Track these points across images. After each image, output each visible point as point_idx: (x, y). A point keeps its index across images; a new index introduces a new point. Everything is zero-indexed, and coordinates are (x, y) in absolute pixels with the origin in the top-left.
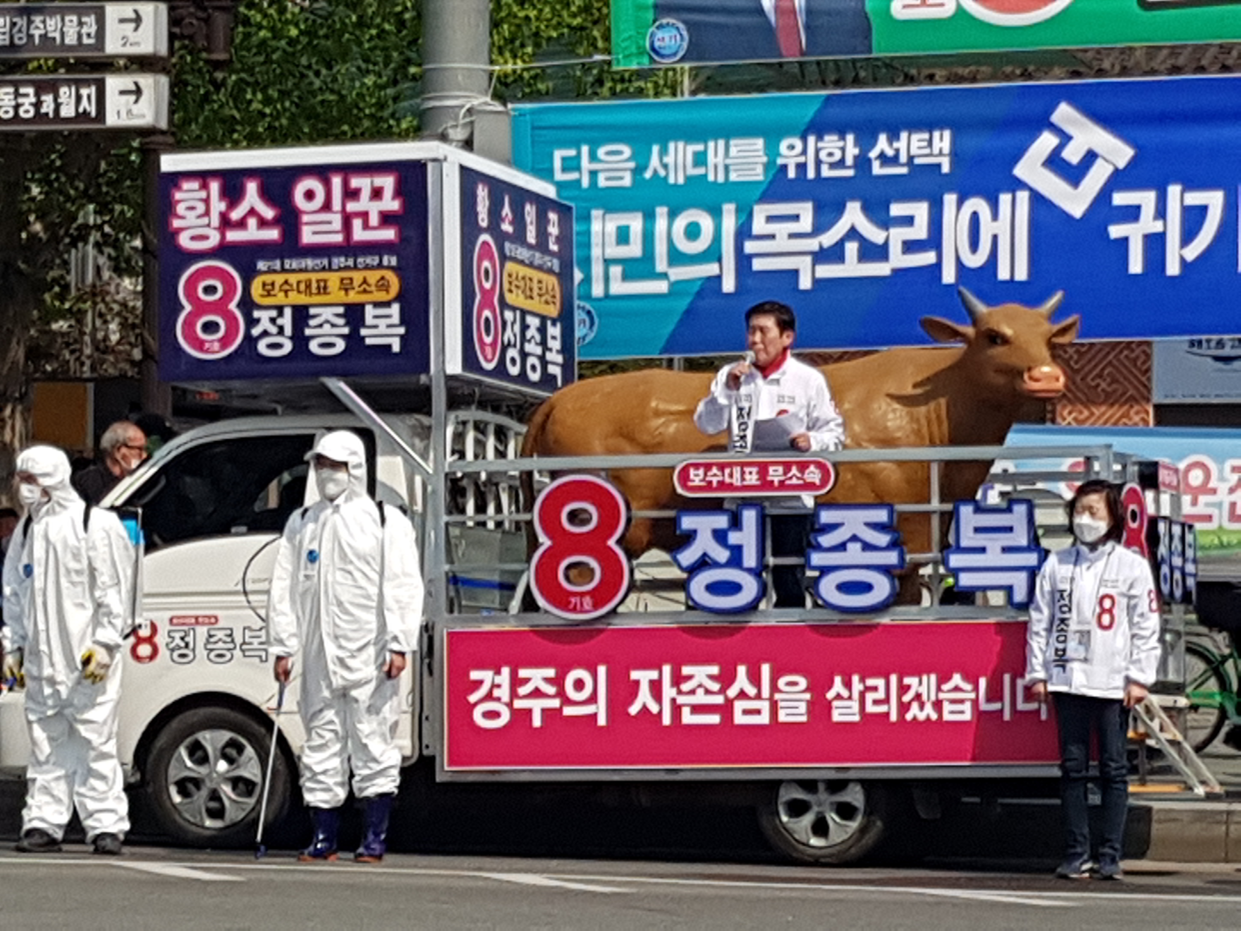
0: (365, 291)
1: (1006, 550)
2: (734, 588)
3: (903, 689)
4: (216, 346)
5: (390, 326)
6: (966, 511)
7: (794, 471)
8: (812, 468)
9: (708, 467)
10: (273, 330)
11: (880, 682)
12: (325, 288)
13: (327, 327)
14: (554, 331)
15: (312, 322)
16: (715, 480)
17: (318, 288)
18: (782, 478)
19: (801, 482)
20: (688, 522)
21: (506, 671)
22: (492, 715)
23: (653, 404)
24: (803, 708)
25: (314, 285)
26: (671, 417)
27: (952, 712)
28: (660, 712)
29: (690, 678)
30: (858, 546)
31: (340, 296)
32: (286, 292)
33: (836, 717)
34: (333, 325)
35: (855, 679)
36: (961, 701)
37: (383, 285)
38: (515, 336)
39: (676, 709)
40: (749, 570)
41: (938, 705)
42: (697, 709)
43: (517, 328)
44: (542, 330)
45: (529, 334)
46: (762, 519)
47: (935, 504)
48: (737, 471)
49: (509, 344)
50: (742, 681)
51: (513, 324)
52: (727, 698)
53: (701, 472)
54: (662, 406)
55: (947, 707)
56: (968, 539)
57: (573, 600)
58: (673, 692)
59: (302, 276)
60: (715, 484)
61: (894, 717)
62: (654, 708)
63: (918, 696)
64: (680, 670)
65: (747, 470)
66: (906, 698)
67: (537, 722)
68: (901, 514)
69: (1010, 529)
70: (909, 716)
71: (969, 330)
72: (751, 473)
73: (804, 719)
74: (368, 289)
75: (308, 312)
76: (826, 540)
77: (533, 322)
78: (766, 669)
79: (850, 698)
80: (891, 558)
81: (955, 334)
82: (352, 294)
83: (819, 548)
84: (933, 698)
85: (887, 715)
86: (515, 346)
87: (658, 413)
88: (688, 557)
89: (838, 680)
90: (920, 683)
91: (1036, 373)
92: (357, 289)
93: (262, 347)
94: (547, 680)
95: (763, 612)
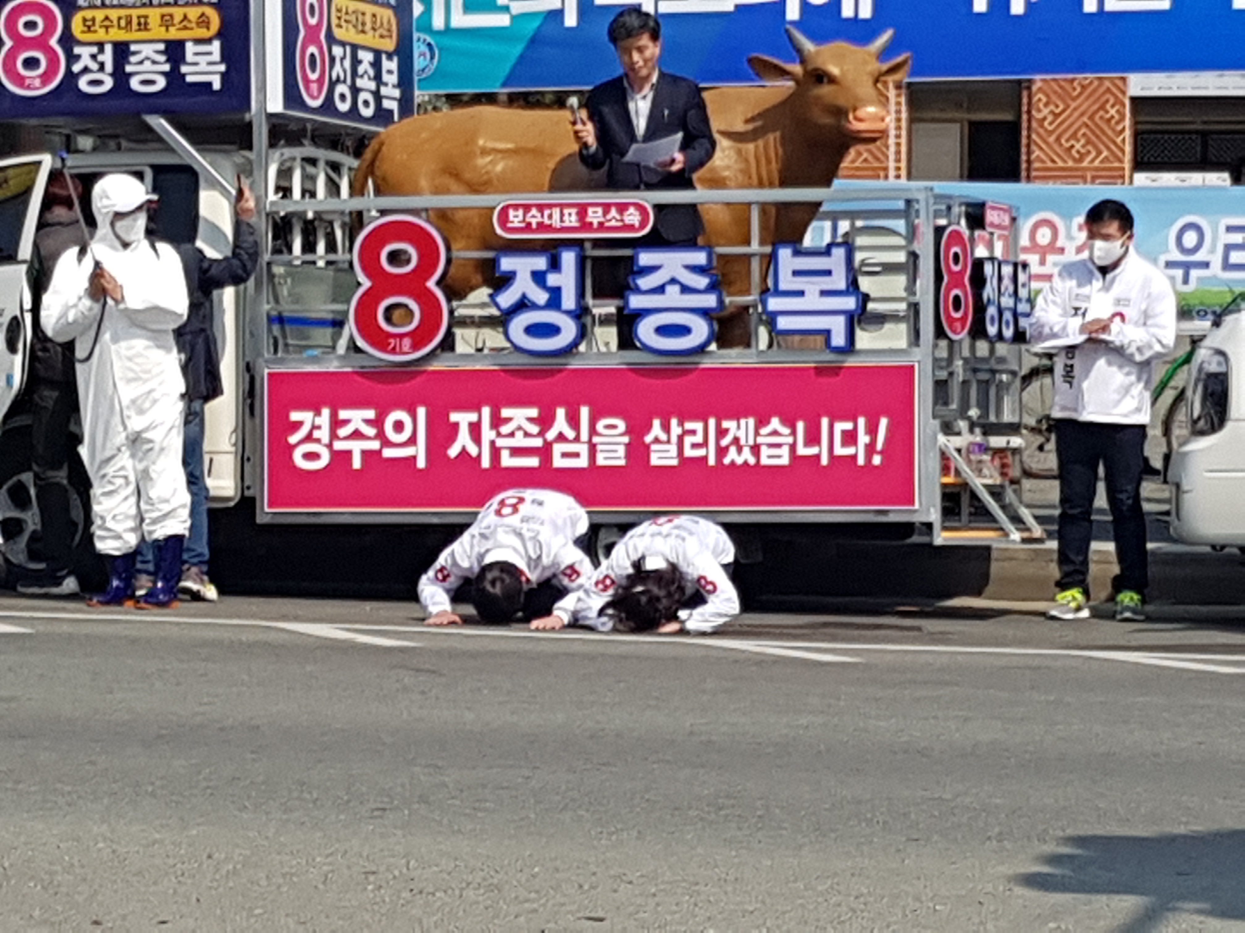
0: (185, 28)
1: (824, 293)
2: (552, 330)
3: (721, 433)
4: (37, 82)
5: (210, 63)
6: (785, 254)
7: (613, 212)
8: (632, 210)
9: (527, 208)
10: (94, 66)
11: (698, 426)
12: (146, 24)
13: (147, 64)
14: (390, 65)
15: (133, 59)
16: (534, 222)
17: (139, 24)
18: (602, 219)
19: (619, 224)
20: (507, 264)
21: (326, 412)
22: (311, 456)
23: (481, 142)
24: (621, 451)
25: (135, 21)
26: (499, 156)
27: (770, 457)
28: (479, 455)
29: (508, 420)
30: (676, 288)
31: (160, 32)
32: (107, 27)
33: (655, 460)
34: (154, 62)
35: (674, 422)
36: (779, 446)
37: (203, 21)
38: (345, 72)
39: (496, 452)
40: (568, 313)
41: (756, 449)
42: (516, 452)
43: (347, 63)
44: (377, 65)
45: (361, 70)
46: (581, 262)
47: (755, 247)
48: (556, 212)
49: (338, 80)
50: (561, 424)
51: (343, 59)
52: (545, 441)
53: (520, 212)
54: (490, 145)
55: (765, 451)
56: (786, 282)
57: (392, 341)
58: (492, 434)
59: (123, 12)
60: (534, 226)
61: (712, 461)
62: (473, 450)
63: (736, 441)
64: (499, 412)
65: (566, 211)
66: (724, 442)
67: (357, 463)
68: (721, 256)
69: (828, 273)
70: (727, 461)
71: (797, 68)
72: (570, 214)
73: (622, 462)
74: (189, 25)
75: (128, 48)
76: (644, 282)
77: (366, 57)
78: (585, 412)
79: (668, 442)
80: (710, 301)
81: (783, 73)
82: (172, 29)
83: (638, 291)
84: (751, 442)
85: (705, 458)
86: (345, 82)
87: (485, 152)
88: (507, 299)
89: (656, 423)
90: (739, 427)
91: (860, 113)
92: (178, 26)
93: (83, 84)
94: (368, 422)
95: (582, 354)
